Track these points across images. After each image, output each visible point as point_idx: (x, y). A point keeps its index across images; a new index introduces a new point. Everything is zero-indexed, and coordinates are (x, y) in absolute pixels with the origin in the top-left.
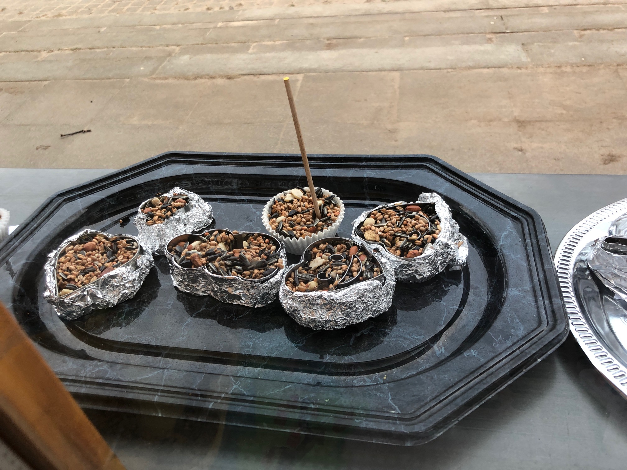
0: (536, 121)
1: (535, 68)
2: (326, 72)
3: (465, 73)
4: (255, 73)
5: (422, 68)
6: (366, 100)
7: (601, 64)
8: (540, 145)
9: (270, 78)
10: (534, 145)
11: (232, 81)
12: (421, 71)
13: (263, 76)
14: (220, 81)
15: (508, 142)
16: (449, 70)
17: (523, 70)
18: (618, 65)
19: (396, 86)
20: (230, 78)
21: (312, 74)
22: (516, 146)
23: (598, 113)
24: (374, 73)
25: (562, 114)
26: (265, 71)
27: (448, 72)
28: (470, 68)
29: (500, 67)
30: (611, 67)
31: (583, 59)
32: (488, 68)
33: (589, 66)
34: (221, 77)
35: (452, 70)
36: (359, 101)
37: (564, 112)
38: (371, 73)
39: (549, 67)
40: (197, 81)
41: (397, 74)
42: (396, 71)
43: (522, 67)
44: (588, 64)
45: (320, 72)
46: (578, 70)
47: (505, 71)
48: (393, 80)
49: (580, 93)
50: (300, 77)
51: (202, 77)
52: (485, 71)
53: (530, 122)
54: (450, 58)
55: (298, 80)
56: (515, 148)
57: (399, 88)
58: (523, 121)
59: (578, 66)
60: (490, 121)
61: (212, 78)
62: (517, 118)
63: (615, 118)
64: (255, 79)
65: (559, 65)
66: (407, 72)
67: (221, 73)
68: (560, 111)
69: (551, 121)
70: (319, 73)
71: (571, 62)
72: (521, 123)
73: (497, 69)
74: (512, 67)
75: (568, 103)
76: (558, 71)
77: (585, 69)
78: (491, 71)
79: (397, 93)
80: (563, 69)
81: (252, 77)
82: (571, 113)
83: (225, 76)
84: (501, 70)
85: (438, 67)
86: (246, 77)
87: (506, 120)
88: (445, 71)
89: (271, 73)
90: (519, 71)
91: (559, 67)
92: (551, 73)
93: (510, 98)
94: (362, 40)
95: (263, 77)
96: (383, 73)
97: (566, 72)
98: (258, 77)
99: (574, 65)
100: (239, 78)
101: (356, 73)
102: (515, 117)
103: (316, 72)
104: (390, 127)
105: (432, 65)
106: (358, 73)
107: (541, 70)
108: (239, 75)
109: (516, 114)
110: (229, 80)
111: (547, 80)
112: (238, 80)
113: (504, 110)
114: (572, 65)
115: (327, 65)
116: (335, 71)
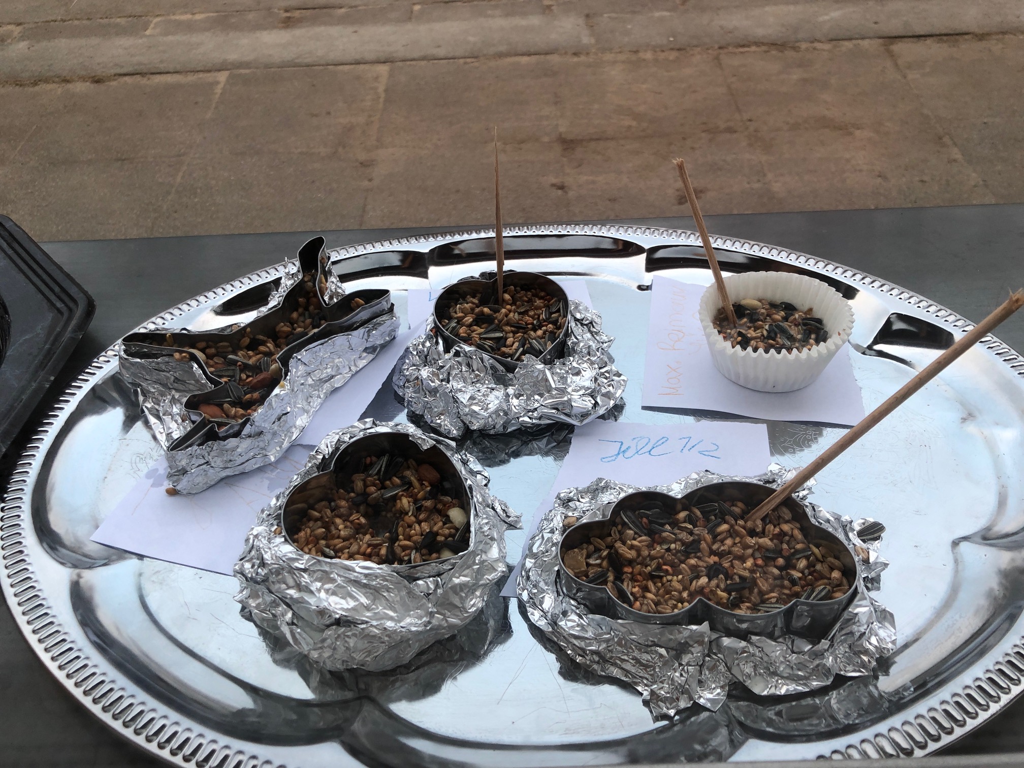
0: (591, 140)
1: (600, 54)
2: (267, 66)
3: (493, 63)
4: (145, 71)
5: (424, 58)
6: (329, 113)
7: (696, 46)
8: (591, 178)
9: (169, 79)
10: (584, 178)
11: (102, 87)
12: (423, 63)
13: (158, 76)
14: (80, 87)
15: (544, 176)
16: (469, 60)
17: (583, 58)
18: (720, 48)
19: (381, 89)
20: (97, 81)
21: (243, 71)
22: (554, 181)
23: (682, 125)
24: (347, 67)
25: (630, 127)
26: (162, 67)
27: (465, 63)
28: (501, 55)
29: (547, 54)
30: (710, 51)
31: (671, 39)
32: (529, 55)
33: (679, 50)
34: (83, 79)
35: (473, 60)
36: (316, 116)
37: (634, 123)
38: (341, 67)
39: (620, 52)
40: (37, 88)
41: (383, 69)
42: (384, 62)
43: (580, 53)
44: (678, 47)
45: (257, 68)
46: (662, 56)
47: (555, 59)
48: (376, 79)
49: (660, 93)
50: (222, 77)
51: (47, 80)
52: (524, 60)
53: (582, 141)
54: (471, 39)
55: (218, 83)
56: (553, 185)
57: (386, 91)
58: (572, 141)
59: (663, 51)
60: (522, 142)
61: (66, 81)
62: (563, 136)
63: (704, 131)
64: (144, 81)
65: (634, 49)
66: (400, 64)
67: (83, 73)
68: (628, 122)
69: (612, 139)
70: (255, 70)
71: (653, 43)
72: (568, 144)
73: (542, 56)
74: (566, 53)
75: (642, 109)
76: (634, 57)
77: (673, 55)
78: (534, 59)
79: (381, 100)
80: (642, 55)
81: (138, 78)
82: (645, 125)
83: (89, 78)
84: (549, 57)
85: (450, 55)
86: (127, 79)
87: (546, 139)
88: (462, 61)
89: (171, 70)
90: (576, 59)
91: (636, 52)
92: (623, 62)
93: (556, 103)
94: (343, 10)
95: (158, 79)
96: (362, 67)
97: (644, 60)
98: (149, 79)
99: (658, 49)
100: (115, 80)
101: (316, 67)
102: (560, 134)
103: (250, 68)
104: (362, 156)
105: (441, 52)
106: (321, 68)
107: (609, 57)
108: (115, 75)
109: (562, 129)
110: (96, 85)
111: (616, 74)
112: (114, 83)
113: (545, 123)
114: (655, 49)
115: (270, 55)
116: (283, 65)
